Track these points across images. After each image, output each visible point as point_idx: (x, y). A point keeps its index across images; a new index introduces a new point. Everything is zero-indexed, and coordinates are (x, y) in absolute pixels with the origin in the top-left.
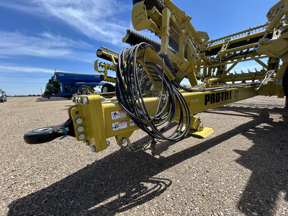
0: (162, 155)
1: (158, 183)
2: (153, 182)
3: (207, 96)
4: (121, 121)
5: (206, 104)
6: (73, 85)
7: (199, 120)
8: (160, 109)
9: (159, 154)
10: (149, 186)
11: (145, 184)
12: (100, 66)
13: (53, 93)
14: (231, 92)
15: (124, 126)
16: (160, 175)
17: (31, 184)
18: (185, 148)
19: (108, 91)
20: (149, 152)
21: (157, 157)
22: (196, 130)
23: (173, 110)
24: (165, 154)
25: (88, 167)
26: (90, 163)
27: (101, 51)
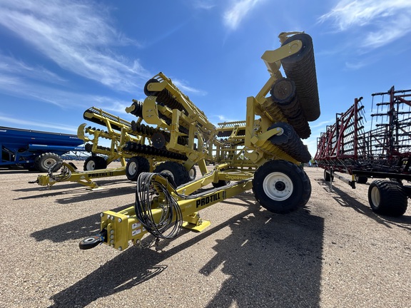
0: (163, 250)
1: (159, 268)
2: (155, 268)
3: (197, 201)
4: (137, 229)
5: (197, 207)
6: (22, 149)
7: (198, 215)
8: (163, 217)
9: (161, 250)
10: (153, 270)
11: (150, 270)
12: (86, 132)
14: (219, 194)
15: (139, 232)
16: (161, 263)
18: (183, 242)
19: (96, 168)
20: (154, 249)
21: (160, 252)
22: (195, 225)
23: (171, 217)
24: (166, 249)
26: (103, 264)
27: (91, 112)
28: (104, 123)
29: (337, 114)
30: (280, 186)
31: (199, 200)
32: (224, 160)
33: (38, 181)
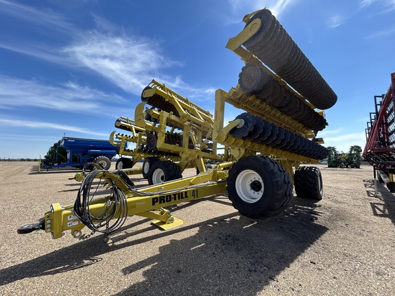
4: (74, 221)
6: (85, 153)
7: (168, 213)
11: (85, 261)
13: (56, 163)
15: (77, 223)
17: (12, 262)
25: (55, 252)
27: (120, 121)
28: (129, 129)
29: (375, 97)
30: (255, 186)
31: (157, 198)
32: (231, 159)
33: (75, 178)
